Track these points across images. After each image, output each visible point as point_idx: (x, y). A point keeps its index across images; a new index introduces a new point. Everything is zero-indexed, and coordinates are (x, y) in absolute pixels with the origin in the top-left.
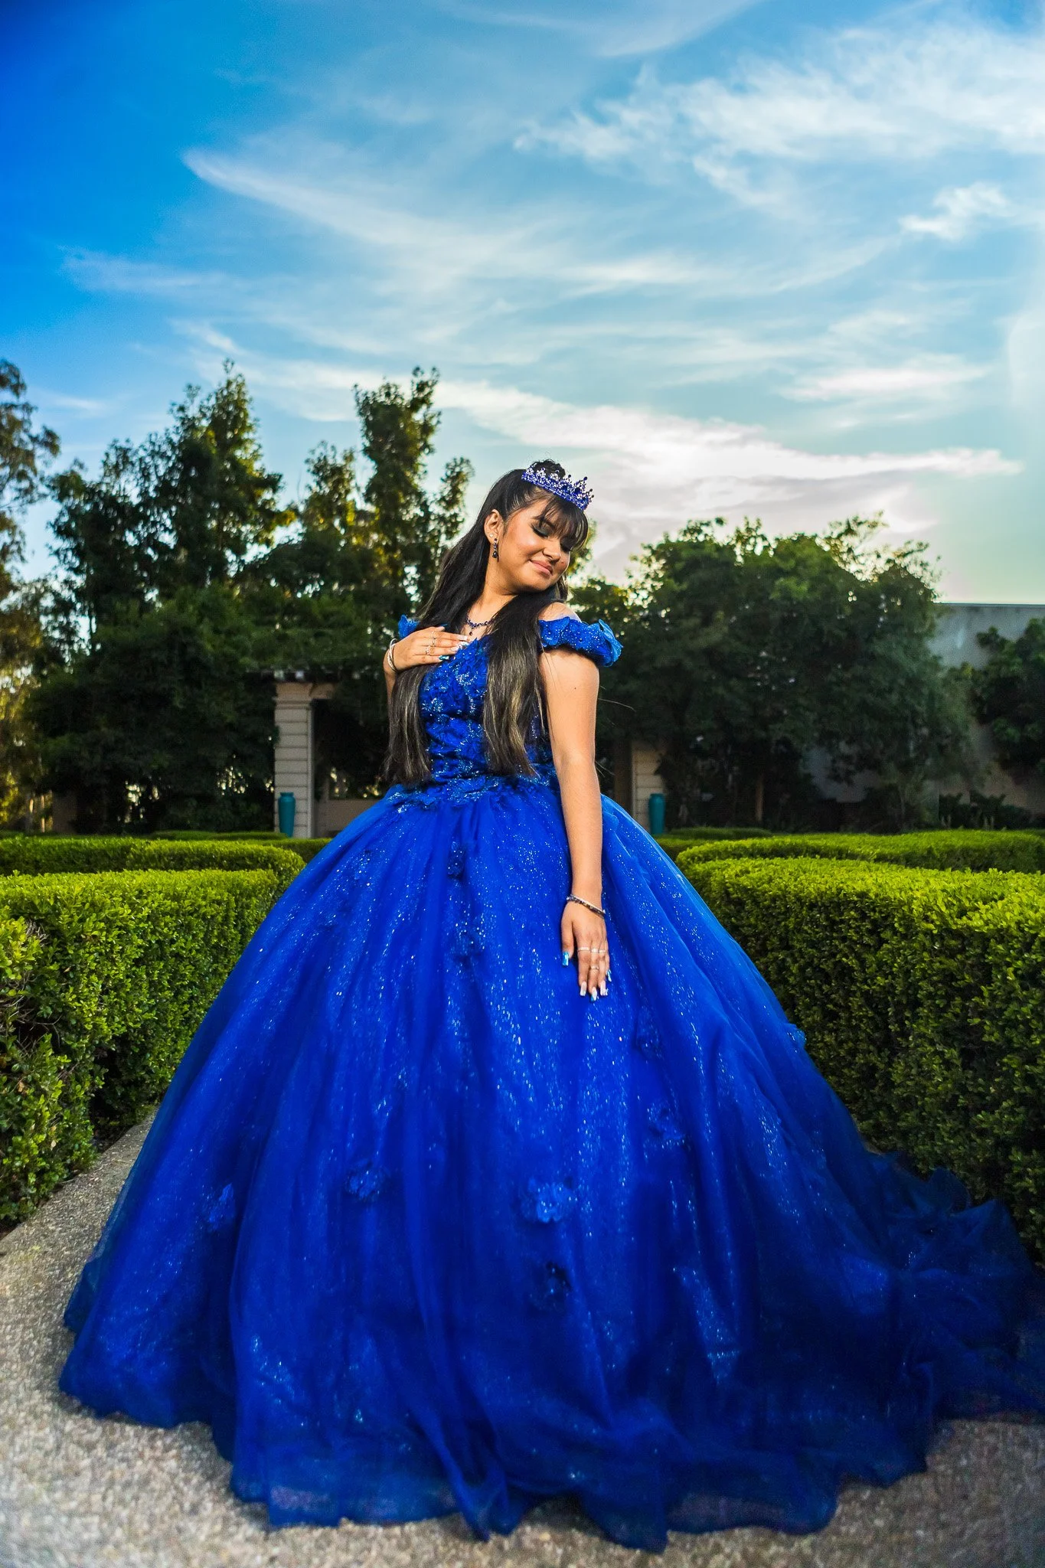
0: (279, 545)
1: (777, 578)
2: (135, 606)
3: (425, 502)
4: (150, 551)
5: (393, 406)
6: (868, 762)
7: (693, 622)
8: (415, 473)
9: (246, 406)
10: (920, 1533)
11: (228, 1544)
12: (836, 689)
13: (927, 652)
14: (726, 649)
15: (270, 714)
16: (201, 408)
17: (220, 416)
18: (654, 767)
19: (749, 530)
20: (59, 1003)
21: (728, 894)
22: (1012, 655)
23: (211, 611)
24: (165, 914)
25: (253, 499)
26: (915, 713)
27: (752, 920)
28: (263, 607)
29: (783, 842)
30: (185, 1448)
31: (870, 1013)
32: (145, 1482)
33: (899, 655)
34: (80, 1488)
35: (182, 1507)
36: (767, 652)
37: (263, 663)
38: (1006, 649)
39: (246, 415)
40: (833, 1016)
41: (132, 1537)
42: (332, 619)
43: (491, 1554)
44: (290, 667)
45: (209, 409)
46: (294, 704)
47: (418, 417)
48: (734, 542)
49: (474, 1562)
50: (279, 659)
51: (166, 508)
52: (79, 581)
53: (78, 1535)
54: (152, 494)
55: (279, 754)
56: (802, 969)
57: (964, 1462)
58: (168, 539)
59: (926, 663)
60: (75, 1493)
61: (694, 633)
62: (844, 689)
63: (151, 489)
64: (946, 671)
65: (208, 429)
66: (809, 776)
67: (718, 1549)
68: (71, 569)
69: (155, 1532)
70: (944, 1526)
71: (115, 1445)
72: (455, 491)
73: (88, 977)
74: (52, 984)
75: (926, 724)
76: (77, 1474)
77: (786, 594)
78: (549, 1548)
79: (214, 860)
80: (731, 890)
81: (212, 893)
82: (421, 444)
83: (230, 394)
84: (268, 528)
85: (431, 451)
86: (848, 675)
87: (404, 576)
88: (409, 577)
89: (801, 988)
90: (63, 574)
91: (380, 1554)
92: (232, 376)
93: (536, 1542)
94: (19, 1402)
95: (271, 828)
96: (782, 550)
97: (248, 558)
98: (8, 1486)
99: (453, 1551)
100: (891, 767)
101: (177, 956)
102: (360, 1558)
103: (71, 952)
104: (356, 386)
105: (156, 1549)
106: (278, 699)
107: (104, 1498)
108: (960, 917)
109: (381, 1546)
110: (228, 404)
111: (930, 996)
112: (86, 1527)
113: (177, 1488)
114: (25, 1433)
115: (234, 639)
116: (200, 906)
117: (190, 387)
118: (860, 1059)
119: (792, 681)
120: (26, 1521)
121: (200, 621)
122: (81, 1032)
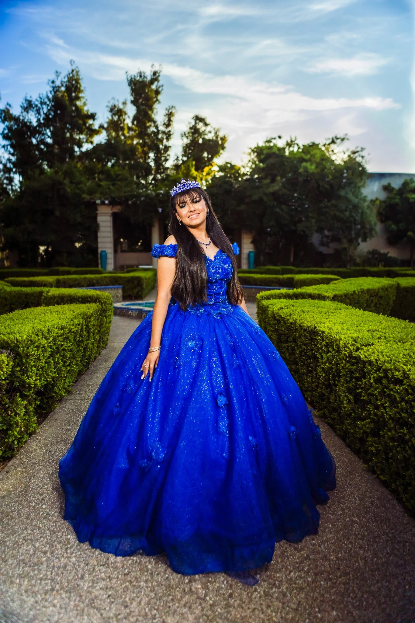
0: (97, 145)
1: (302, 162)
2: (37, 172)
3: (157, 125)
4: (42, 147)
5: (143, 81)
6: (336, 239)
7: (268, 181)
8: (153, 112)
9: (80, 81)
10: (322, 583)
11: (94, 590)
12: (324, 210)
13: (361, 194)
14: (281, 193)
15: (95, 218)
16: (62, 82)
17: (69, 86)
18: (250, 240)
19: (292, 141)
20: (21, 380)
21: (275, 316)
22: (396, 195)
23: (68, 174)
24: (58, 337)
25: (85, 124)
26: (355, 220)
27: (283, 329)
28: (90, 172)
29: (297, 291)
30: (78, 553)
31: (324, 375)
32: (65, 567)
33: (350, 196)
34: (43, 569)
35: (78, 576)
36: (297, 194)
37: (92, 197)
38: (394, 192)
39: (80, 86)
40: (311, 372)
41: (62, 588)
42: (119, 177)
43: (181, 593)
44: (103, 199)
45: (64, 82)
46: (105, 214)
47: (154, 87)
48: (285, 147)
49: (175, 596)
50: (98, 195)
51: (48, 127)
52: (13, 159)
53: (43, 587)
54: (42, 121)
55: (99, 234)
56: (301, 352)
57: (340, 555)
58: (49, 141)
59: (361, 199)
60: (42, 572)
61: (268, 185)
62: (328, 210)
63: (41, 119)
64: (369, 202)
65: (64, 92)
66: (312, 244)
67: (256, 590)
68: (10, 153)
69: (69, 586)
70: (330, 580)
71: (54, 552)
72: (170, 120)
73: (31, 368)
74: (18, 374)
75: (359, 224)
76: (42, 564)
77: (306, 170)
78: (200, 591)
79: (76, 299)
80: (276, 315)
81: (76, 321)
82: (155, 99)
83: (73, 76)
84: (91, 136)
85: (159, 102)
86: (329, 204)
87: (149, 157)
88: (151, 158)
89: (300, 359)
90: (7, 156)
91: (144, 594)
92: (74, 67)
93: (196, 588)
94: (19, 535)
95: (97, 266)
96: (305, 150)
97: (84, 149)
98: (19, 569)
99: (169, 592)
100: (345, 241)
101: (64, 350)
102: (138, 595)
103: (24, 361)
104: (127, 72)
105: (70, 593)
106: (98, 212)
107: (52, 573)
108: (356, 351)
109: (145, 591)
110: (73, 80)
111: (344, 375)
112: (46, 584)
113: (76, 569)
114: (23, 548)
115: (79, 186)
116: (72, 329)
117: (57, 72)
118: (319, 390)
119: (307, 206)
120: (26, 582)
121: (64, 179)
122: (30, 388)
